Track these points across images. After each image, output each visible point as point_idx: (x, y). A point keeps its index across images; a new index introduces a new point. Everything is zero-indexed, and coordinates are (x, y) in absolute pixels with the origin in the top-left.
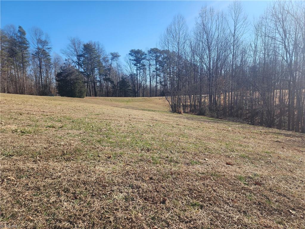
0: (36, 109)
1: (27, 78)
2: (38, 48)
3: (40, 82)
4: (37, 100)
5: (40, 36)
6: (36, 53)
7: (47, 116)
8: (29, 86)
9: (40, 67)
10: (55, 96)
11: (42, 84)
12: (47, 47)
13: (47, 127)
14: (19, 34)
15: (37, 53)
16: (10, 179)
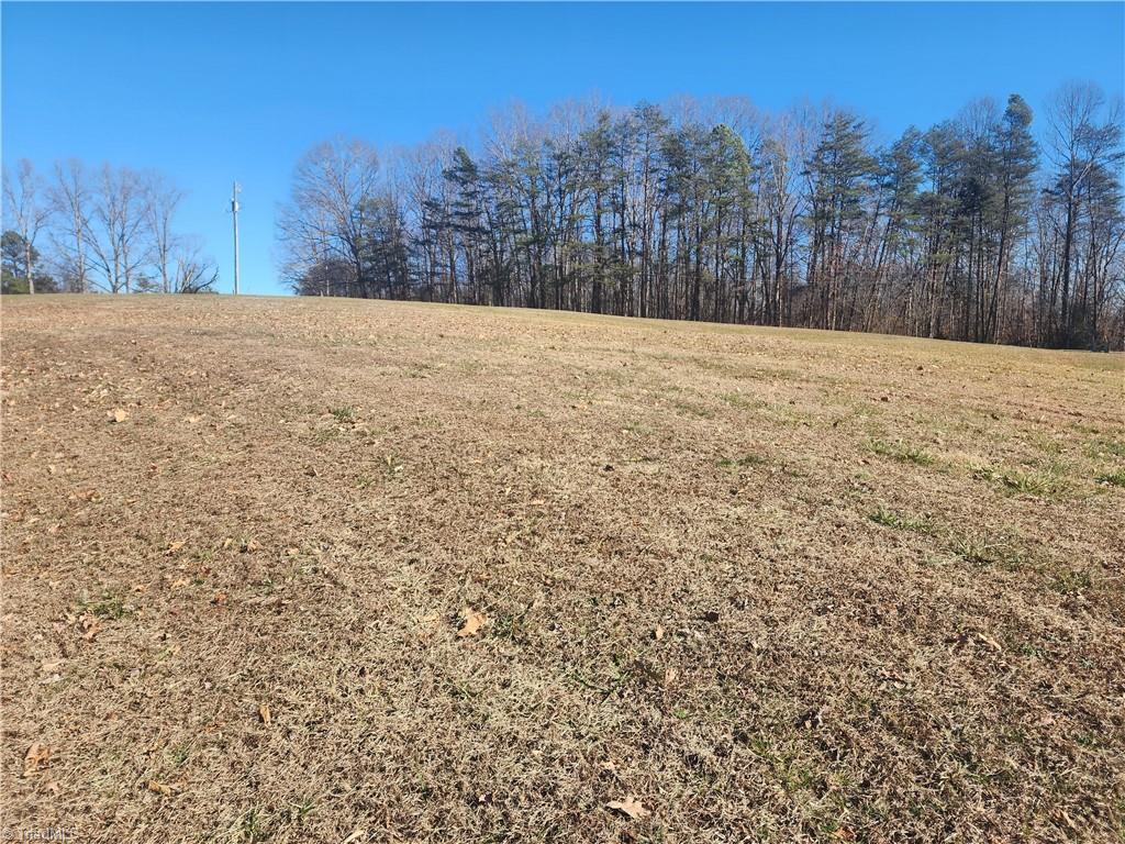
0: (1045, 400)
1: (1010, 282)
2: (1074, 165)
3: (1060, 294)
4: (1041, 366)
5: (1087, 111)
6: (1059, 185)
7: (1096, 432)
8: (1013, 311)
9: (1069, 238)
10: (1114, 350)
11: (1064, 303)
12: (1110, 151)
13: (1101, 481)
14: (1006, 126)
15: (1066, 184)
16: (983, 641)
